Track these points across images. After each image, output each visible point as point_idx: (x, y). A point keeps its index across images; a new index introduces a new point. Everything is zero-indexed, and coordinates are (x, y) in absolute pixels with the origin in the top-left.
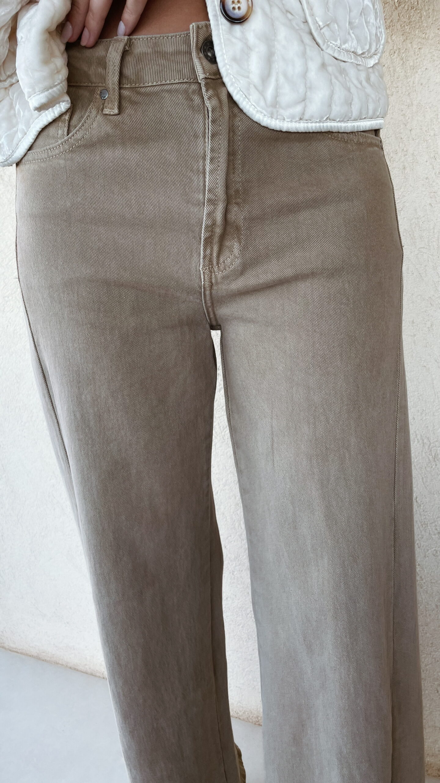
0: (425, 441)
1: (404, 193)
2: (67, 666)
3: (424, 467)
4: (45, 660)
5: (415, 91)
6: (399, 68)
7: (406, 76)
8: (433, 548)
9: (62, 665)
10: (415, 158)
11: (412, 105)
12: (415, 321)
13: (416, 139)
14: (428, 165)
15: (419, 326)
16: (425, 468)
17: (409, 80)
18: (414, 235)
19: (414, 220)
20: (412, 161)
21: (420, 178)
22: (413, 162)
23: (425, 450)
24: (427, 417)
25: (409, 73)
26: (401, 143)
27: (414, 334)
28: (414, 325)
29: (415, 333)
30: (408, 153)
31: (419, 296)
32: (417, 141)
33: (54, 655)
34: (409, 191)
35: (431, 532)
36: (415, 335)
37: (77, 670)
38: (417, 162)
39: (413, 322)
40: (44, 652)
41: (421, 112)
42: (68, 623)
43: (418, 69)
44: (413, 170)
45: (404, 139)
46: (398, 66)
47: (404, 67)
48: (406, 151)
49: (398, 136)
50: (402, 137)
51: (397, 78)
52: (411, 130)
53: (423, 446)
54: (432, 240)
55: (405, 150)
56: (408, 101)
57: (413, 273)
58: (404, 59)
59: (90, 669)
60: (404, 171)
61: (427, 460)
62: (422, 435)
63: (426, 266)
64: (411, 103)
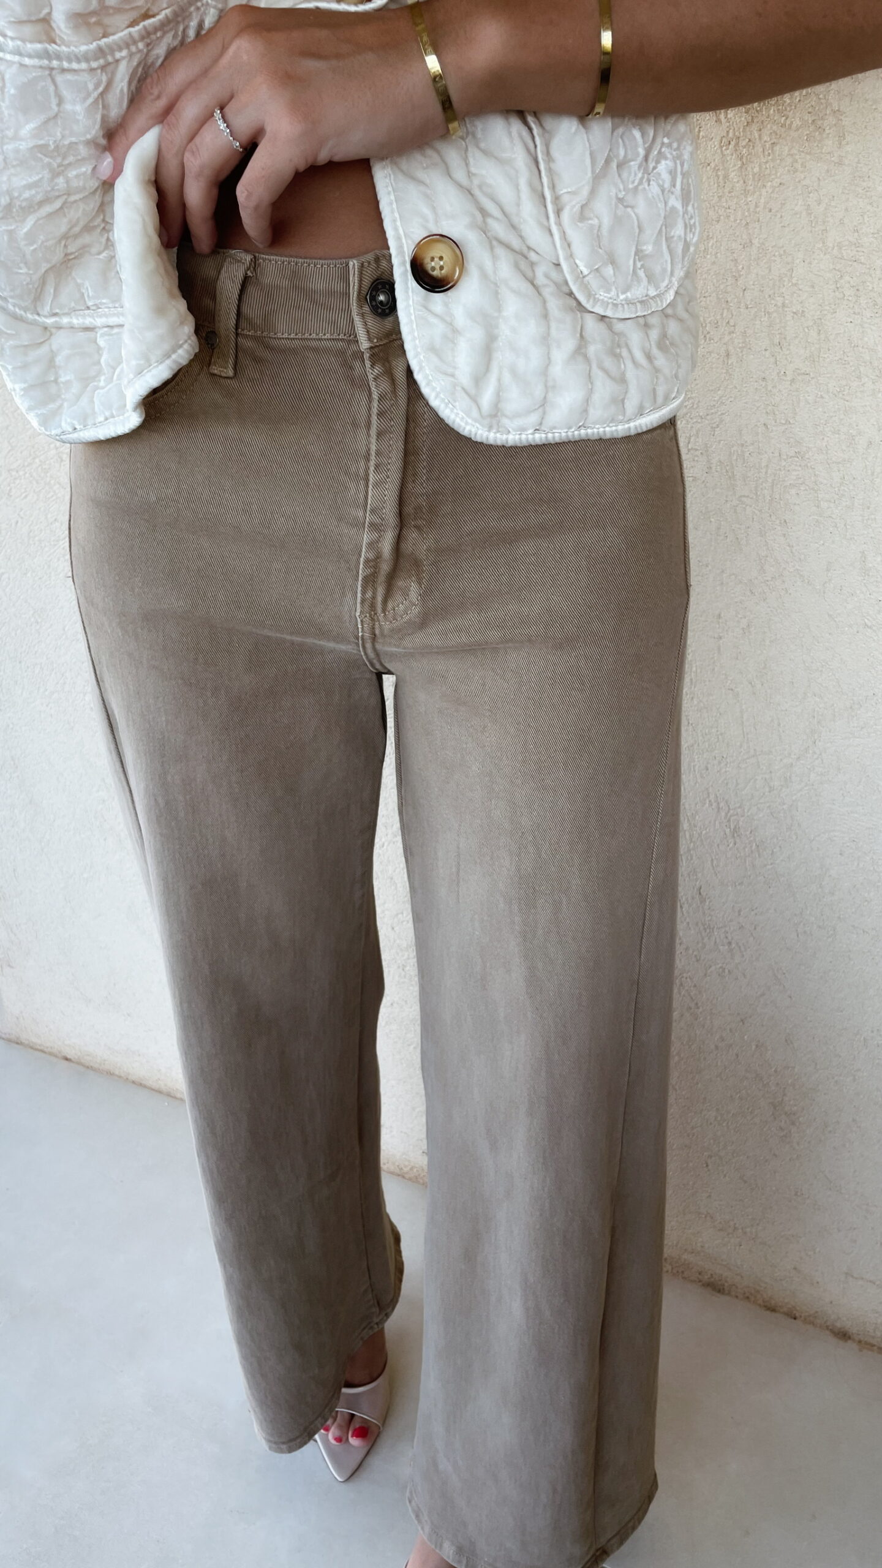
0: (722, 805)
1: (723, 398)
2: (127, 1079)
3: (716, 845)
4: (91, 1067)
5: (759, 221)
6: (733, 174)
7: (745, 190)
8: (718, 964)
9: (120, 1077)
10: (747, 340)
11: (751, 245)
12: (722, 615)
13: (751, 308)
14: (767, 356)
15: (728, 623)
16: (718, 845)
17: (750, 199)
18: (733, 472)
19: (735, 448)
20: (740, 345)
21: (752, 377)
22: (744, 347)
23: (721, 819)
24: (727, 769)
25: (751, 185)
26: (725, 311)
27: (719, 636)
28: (720, 621)
29: (721, 635)
30: (737, 330)
31: (733, 576)
32: (753, 311)
33: (105, 1060)
34: (731, 397)
35: (718, 941)
36: (721, 638)
37: (145, 1087)
38: (750, 349)
39: (719, 616)
40: (88, 1055)
41: (764, 261)
42: (129, 1015)
43: (768, 182)
44: (741, 361)
45: (731, 305)
46: (733, 169)
47: (743, 174)
48: (734, 326)
49: (722, 298)
50: (729, 300)
51: (730, 192)
52: (745, 290)
53: (718, 811)
54: (762, 485)
55: (732, 324)
56: (745, 237)
57: (727, 536)
58: (744, 158)
59: (166, 1085)
60: (726, 361)
61: (722, 833)
62: (718, 795)
63: (748, 527)
64: (748, 241)
